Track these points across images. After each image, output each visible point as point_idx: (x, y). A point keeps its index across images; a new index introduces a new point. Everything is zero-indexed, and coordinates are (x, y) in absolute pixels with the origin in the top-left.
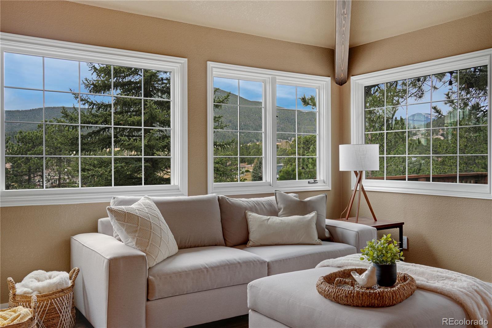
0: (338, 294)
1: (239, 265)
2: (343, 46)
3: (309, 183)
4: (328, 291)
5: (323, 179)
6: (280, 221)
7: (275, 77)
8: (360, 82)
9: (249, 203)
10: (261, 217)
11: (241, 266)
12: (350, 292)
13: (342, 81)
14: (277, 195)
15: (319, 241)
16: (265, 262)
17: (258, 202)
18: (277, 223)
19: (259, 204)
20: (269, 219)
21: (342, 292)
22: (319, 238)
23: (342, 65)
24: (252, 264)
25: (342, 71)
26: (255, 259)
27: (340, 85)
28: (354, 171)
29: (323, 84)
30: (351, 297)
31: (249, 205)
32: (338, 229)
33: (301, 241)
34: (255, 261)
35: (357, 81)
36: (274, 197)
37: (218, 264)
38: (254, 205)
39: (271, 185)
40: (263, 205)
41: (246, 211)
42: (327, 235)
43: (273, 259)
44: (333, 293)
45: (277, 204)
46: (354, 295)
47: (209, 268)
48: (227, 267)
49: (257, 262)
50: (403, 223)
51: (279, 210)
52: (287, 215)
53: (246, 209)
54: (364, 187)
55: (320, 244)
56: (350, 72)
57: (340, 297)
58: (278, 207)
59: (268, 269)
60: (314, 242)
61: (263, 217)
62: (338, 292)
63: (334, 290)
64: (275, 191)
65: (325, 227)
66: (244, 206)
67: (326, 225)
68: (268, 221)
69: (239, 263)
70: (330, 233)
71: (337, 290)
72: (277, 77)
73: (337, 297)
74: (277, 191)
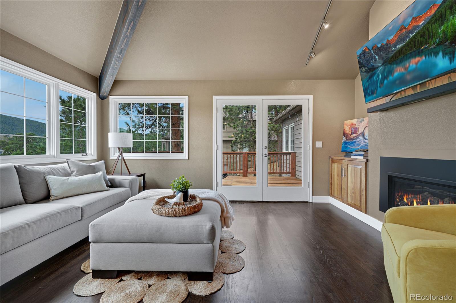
0: (176, 211)
1: (59, 215)
2: (112, 76)
3: (82, 155)
4: (169, 211)
5: (91, 153)
6: (79, 179)
7: (59, 84)
8: (116, 100)
9: (46, 169)
10: (61, 178)
11: (61, 214)
12: (183, 208)
13: (104, 97)
14: (69, 162)
15: (108, 188)
16: (79, 208)
17: (53, 168)
18: (77, 181)
19: (54, 169)
20: (68, 179)
21: (179, 209)
22: (107, 187)
23: (108, 87)
24: (69, 211)
25: (106, 91)
26: (71, 208)
27: (101, 99)
28: (118, 148)
29: (91, 97)
30: (184, 211)
31: (47, 170)
32: (116, 180)
33: (96, 190)
34: (71, 209)
35: (114, 99)
36: (67, 164)
37: (39, 218)
38: (52, 171)
39: (55, 157)
40: (59, 170)
41: (45, 175)
42: (109, 184)
43: (84, 204)
44: (173, 212)
45: (70, 168)
46: (186, 209)
47: (31, 223)
48: (48, 218)
49: (74, 209)
50: (145, 174)
51: (72, 172)
52: (81, 175)
53: (44, 173)
54: (124, 157)
55: (109, 190)
56: (110, 93)
57: (178, 213)
58: (71, 170)
59: (82, 211)
60: (105, 189)
61: (62, 178)
62: (176, 210)
63: (173, 210)
64: (67, 160)
65: (108, 180)
66: (42, 171)
67: (108, 179)
68: (68, 180)
69: (58, 213)
70: (111, 183)
71: (175, 209)
72: (60, 84)
73: (175, 213)
74: (68, 160)
